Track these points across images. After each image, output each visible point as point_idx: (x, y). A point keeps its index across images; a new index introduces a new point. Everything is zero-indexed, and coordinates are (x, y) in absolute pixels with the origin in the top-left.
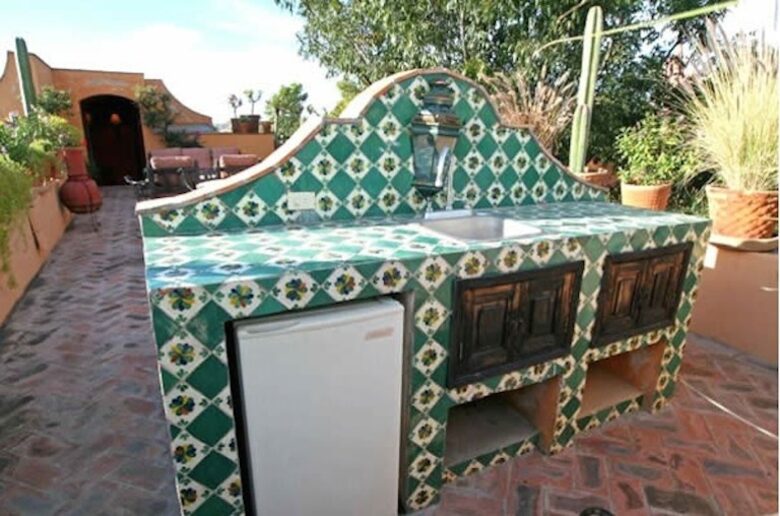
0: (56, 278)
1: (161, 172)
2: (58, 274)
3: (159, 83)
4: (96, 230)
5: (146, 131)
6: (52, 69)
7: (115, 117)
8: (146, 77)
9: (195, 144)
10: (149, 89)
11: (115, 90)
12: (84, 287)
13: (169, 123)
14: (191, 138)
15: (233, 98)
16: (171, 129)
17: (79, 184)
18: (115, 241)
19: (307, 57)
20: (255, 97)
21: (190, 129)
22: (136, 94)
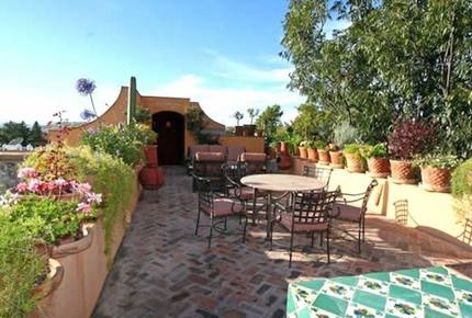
0: (135, 248)
1: (201, 162)
2: (137, 244)
3: (197, 104)
4: (157, 202)
5: (187, 133)
6: (142, 97)
7: (168, 124)
8: (192, 101)
9: (216, 142)
10: (192, 108)
11: (173, 108)
12: (155, 263)
13: (201, 129)
14: (214, 138)
15: (238, 114)
16: (202, 132)
17: (152, 170)
18: (171, 213)
19: (291, 90)
20: (254, 113)
21: (213, 132)
22: (185, 111)
